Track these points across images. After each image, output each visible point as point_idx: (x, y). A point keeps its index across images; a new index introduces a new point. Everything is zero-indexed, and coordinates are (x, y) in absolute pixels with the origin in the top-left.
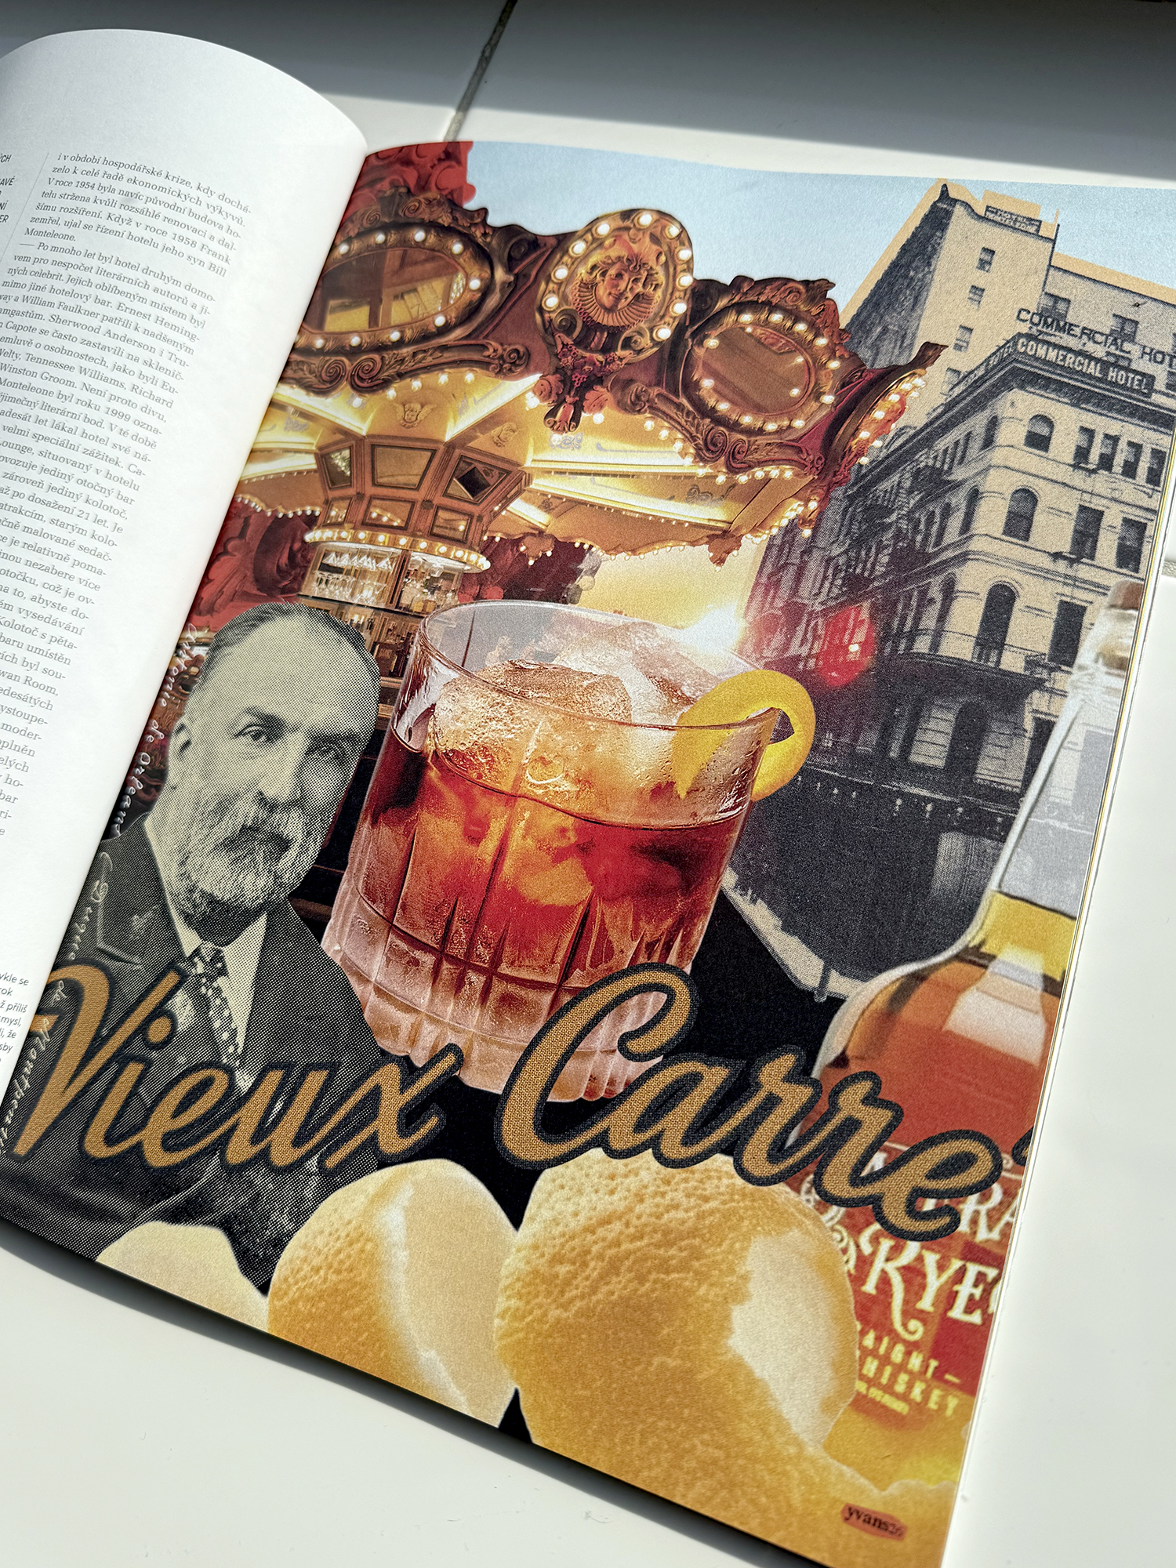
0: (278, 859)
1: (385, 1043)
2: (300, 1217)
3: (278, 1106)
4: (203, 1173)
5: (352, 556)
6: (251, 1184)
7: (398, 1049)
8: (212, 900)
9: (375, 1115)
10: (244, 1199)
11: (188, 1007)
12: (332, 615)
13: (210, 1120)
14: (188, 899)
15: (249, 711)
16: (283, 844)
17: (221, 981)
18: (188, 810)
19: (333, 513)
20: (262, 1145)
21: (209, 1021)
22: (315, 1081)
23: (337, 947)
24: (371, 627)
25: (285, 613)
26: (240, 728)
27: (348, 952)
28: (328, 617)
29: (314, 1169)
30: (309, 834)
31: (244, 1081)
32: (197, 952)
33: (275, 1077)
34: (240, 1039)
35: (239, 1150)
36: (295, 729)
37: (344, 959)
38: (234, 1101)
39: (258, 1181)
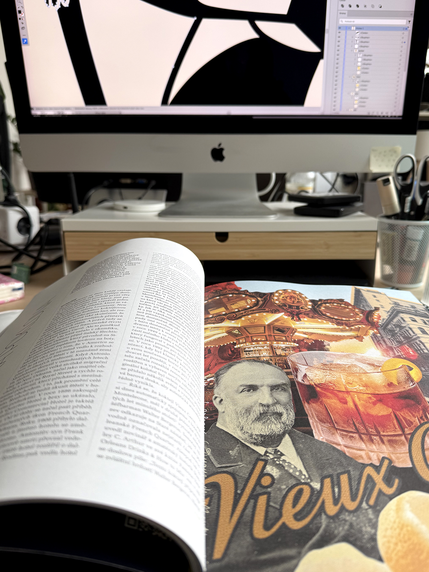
4: (321, 523)
5: (254, 348)
6: (345, 521)
7: (367, 462)
8: (262, 436)
9: (374, 484)
10: (346, 527)
11: (275, 470)
12: (257, 360)
13: (310, 503)
14: (252, 439)
15: (241, 386)
16: (280, 415)
17: (283, 458)
18: (234, 416)
19: (240, 341)
20: (339, 505)
21: (287, 471)
22: (344, 479)
25: (239, 362)
26: (241, 391)
27: (327, 438)
28: (255, 360)
29: (367, 507)
30: (287, 410)
31: (317, 486)
32: (266, 452)
33: (328, 481)
34: (304, 472)
35: (332, 509)
36: (262, 386)
38: (316, 495)
39: (348, 518)
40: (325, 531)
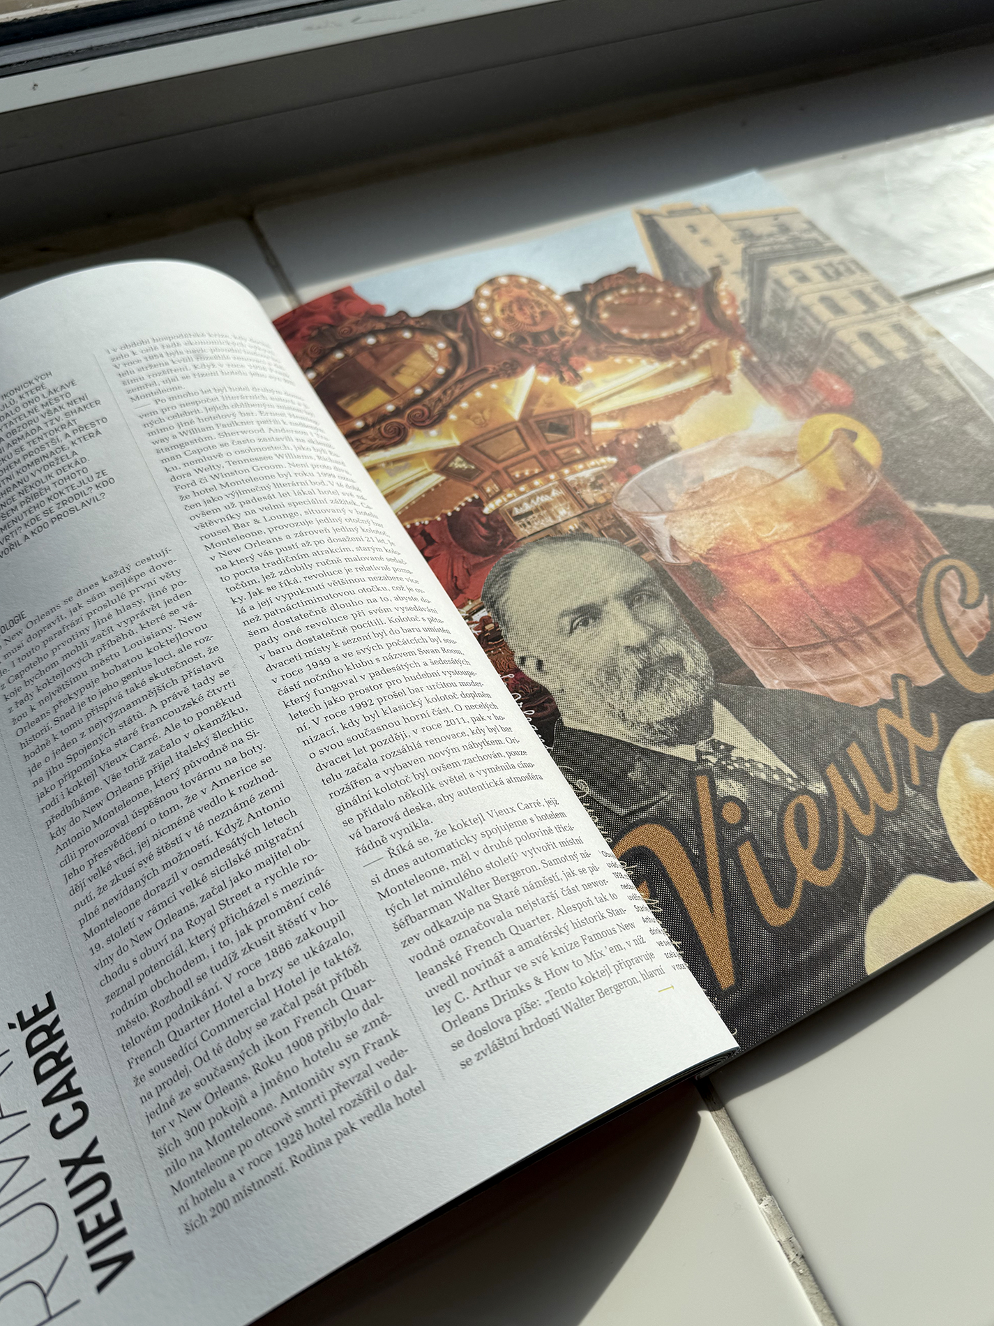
0: (683, 668)
1: (862, 704)
2: (939, 822)
3: (854, 782)
4: (862, 856)
5: (529, 502)
6: (895, 834)
7: (872, 700)
8: (671, 721)
9: (905, 740)
10: (901, 846)
11: (734, 784)
12: (554, 535)
14: (655, 733)
15: (562, 615)
16: (678, 659)
17: (734, 754)
18: (589, 692)
19: (488, 490)
20: (873, 809)
21: (755, 779)
22: (854, 752)
23: (777, 682)
24: (586, 525)
25: (522, 554)
26: (568, 627)
27: (784, 679)
28: (552, 538)
29: (913, 793)
30: (685, 643)
31: (820, 788)
32: (699, 753)
33: (832, 770)
34: (787, 770)
35: (865, 824)
36: (606, 602)
37: (787, 683)
38: (827, 805)
40: (874, 868)
